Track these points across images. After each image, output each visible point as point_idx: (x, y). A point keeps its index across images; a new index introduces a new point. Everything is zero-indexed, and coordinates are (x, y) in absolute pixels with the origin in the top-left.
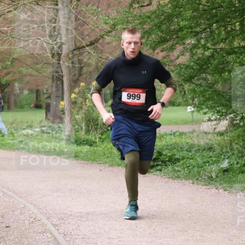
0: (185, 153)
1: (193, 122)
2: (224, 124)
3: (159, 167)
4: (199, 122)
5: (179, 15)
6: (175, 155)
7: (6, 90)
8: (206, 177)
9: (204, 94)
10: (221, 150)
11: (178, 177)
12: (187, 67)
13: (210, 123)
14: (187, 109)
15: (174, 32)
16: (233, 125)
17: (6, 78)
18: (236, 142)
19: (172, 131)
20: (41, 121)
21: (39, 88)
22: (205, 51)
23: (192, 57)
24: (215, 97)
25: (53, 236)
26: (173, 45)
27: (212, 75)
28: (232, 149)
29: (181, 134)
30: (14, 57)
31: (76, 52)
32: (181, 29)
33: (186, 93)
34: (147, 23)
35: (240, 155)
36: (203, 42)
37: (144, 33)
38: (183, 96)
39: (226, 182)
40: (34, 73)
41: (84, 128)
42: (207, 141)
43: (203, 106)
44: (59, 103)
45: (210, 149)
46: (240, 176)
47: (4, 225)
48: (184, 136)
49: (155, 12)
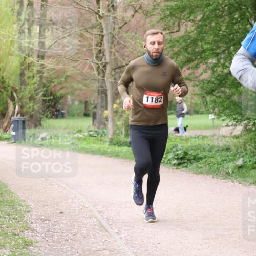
0: (206, 153)
1: (213, 127)
2: (239, 129)
3: (186, 165)
4: (218, 127)
5: (202, 39)
6: (198, 154)
7: (61, 101)
8: (224, 173)
9: (223, 104)
10: (237, 151)
11: (201, 173)
12: (209, 82)
13: (227, 128)
14: (208, 117)
15: (198, 54)
16: (247, 130)
17: (61, 92)
18: (249, 143)
19: (196, 135)
20: (89, 127)
21: (87, 100)
22: (224, 68)
23: (213, 74)
24: (232, 107)
25: (98, 220)
26: (197, 64)
27: (230, 88)
28: (245, 150)
29: (204, 137)
30: (68, 74)
31: (118, 70)
32: (204, 51)
33: (208, 103)
34: (176, 47)
35: (252, 154)
36: (222, 61)
37: (174, 54)
38: (205, 106)
39: (240, 177)
40: (84, 87)
41: (124, 132)
42: (225, 143)
43: (222, 115)
44: (104, 112)
45: (228, 149)
46: (252, 172)
47: (58, 211)
48: (206, 139)
49: (183, 37)
